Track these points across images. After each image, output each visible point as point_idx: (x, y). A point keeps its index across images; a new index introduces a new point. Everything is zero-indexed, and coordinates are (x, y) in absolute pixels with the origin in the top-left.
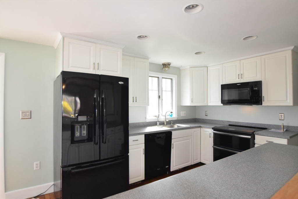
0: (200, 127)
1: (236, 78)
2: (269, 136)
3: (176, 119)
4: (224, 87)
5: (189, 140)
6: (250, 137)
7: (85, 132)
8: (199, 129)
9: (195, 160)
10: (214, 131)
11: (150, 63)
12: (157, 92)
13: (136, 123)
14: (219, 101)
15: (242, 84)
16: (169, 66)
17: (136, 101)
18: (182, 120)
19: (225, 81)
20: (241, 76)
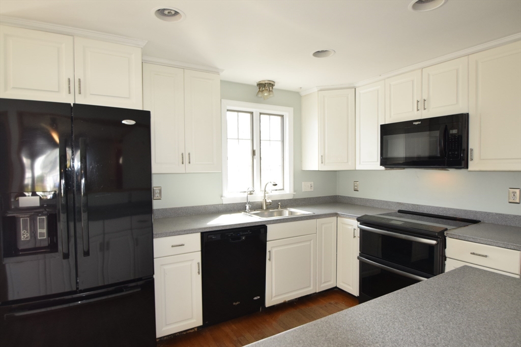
0: (336, 215)
1: (413, 110)
2: (479, 241)
3: (292, 198)
4: (387, 131)
5: (308, 243)
6: (434, 242)
7: (45, 231)
8: (335, 218)
9: (325, 282)
10: (360, 224)
11: (222, 82)
12: (250, 142)
13: (199, 206)
14: (378, 161)
15: (423, 121)
16: (271, 88)
17: (189, 163)
18: (305, 199)
19: (390, 117)
20: (423, 103)
